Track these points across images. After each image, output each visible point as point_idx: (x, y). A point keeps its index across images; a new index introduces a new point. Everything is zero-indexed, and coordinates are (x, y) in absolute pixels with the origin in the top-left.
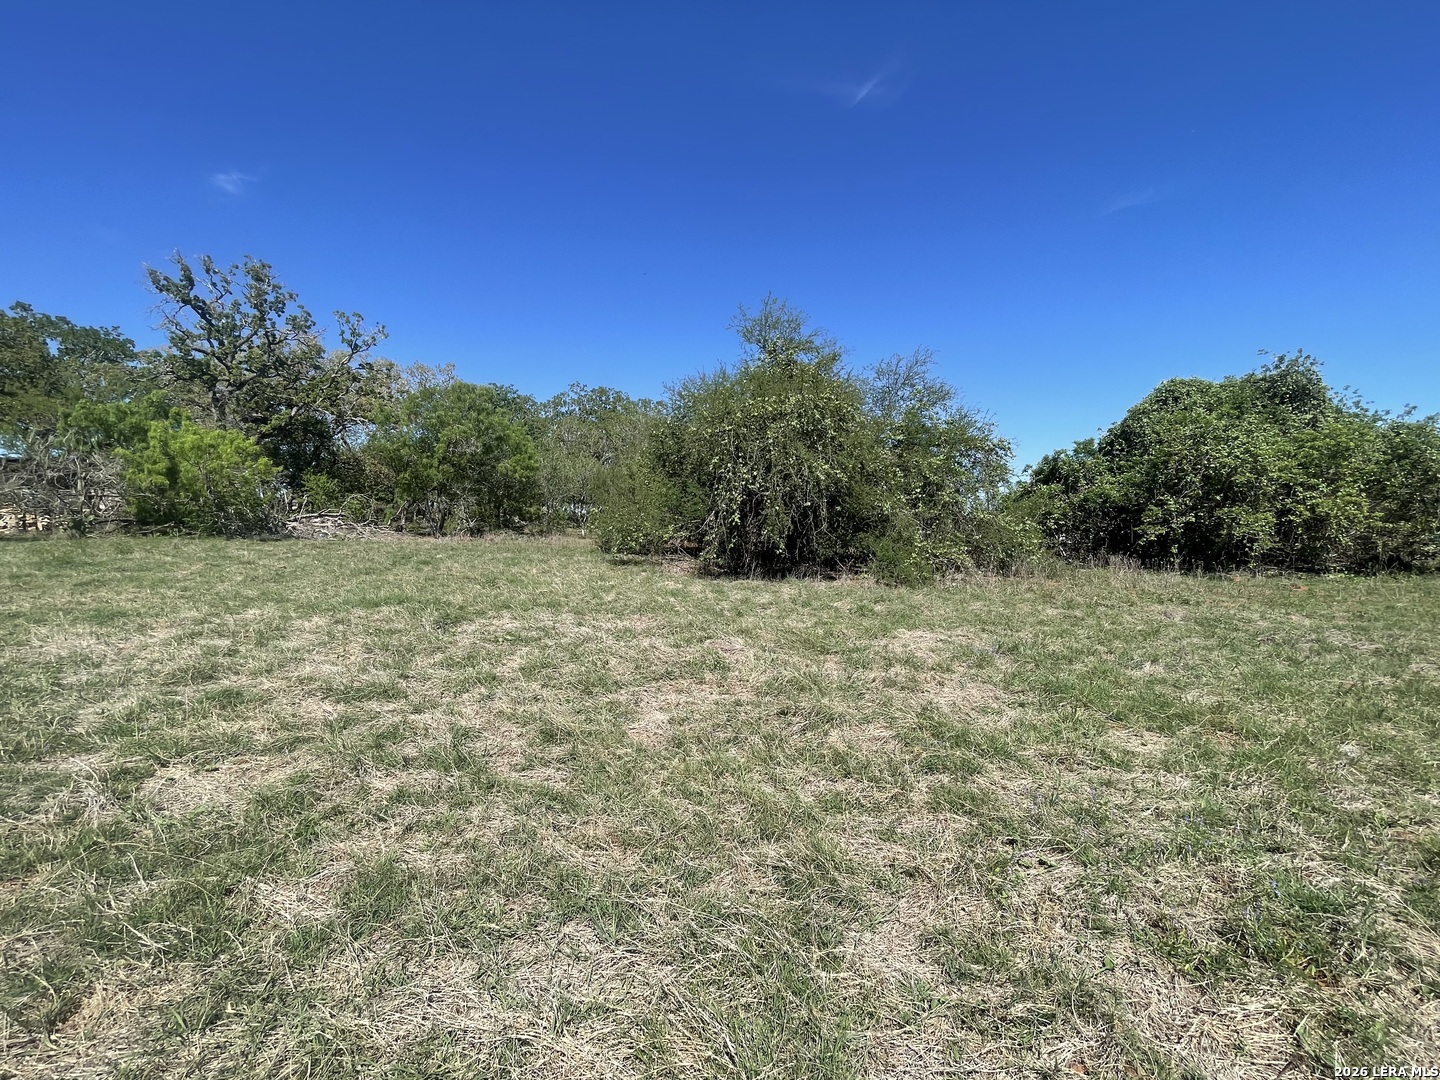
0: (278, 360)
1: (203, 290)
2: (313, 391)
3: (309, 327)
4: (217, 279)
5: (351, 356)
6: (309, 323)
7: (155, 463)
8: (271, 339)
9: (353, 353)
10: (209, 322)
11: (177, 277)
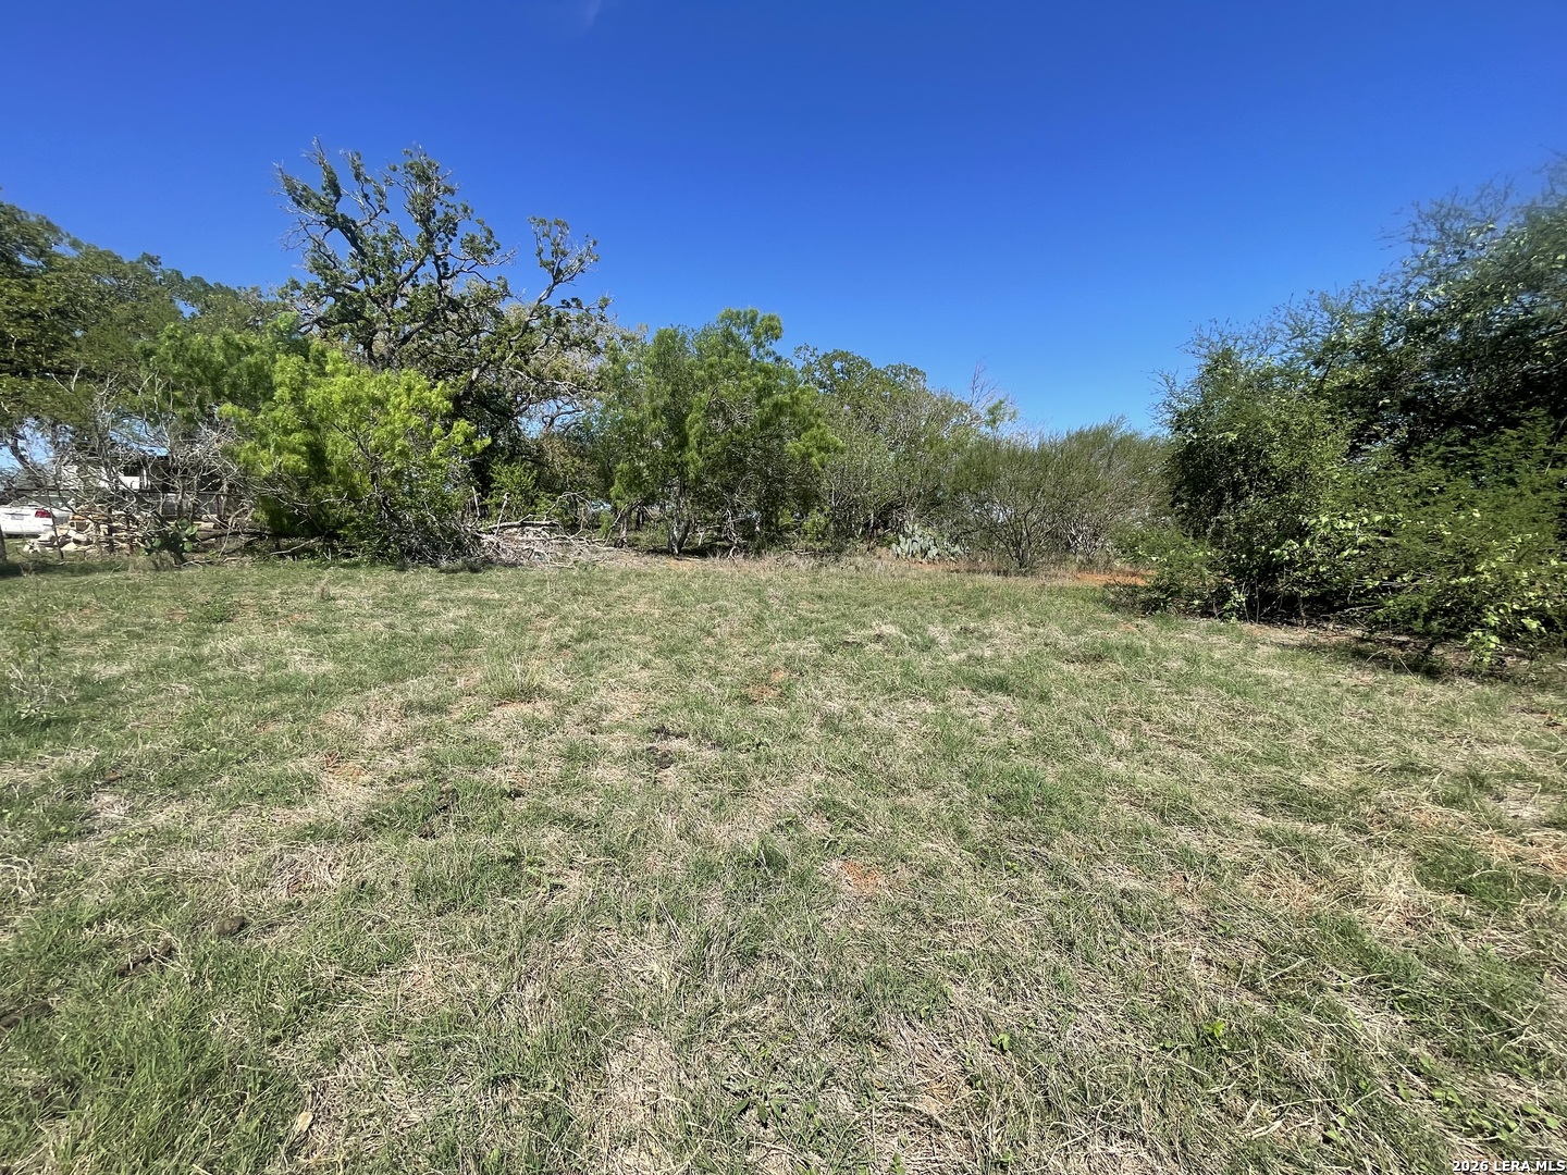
0: (451, 301)
1: (352, 205)
2: (499, 343)
3: (490, 252)
4: (369, 189)
5: (550, 290)
6: (492, 245)
7: (287, 432)
8: (442, 270)
9: (555, 284)
10: (361, 251)
11: (318, 186)
